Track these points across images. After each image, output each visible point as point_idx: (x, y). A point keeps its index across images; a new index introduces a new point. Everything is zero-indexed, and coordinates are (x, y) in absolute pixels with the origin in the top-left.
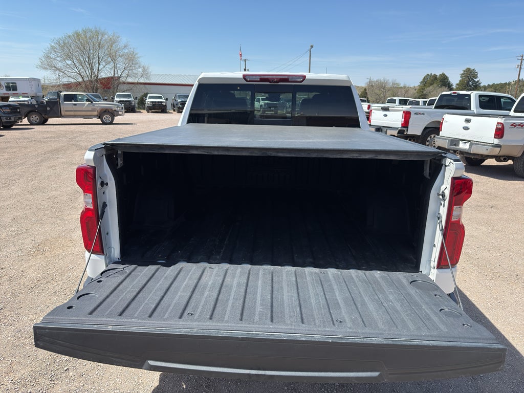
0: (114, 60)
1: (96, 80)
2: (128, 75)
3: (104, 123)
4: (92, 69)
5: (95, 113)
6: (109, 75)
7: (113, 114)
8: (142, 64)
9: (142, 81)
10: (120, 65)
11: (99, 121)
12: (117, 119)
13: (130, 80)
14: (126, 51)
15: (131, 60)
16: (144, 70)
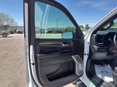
0: (8, 21)
1: (3, 26)
2: (11, 24)
3: (4, 37)
4: (1, 23)
5: (1, 34)
6: (6, 24)
7: (7, 34)
8: (16, 22)
9: (15, 26)
10: (9, 22)
11: (2, 36)
12: (8, 36)
13: (12, 26)
14: (11, 18)
15: (12, 21)
16: (16, 23)
